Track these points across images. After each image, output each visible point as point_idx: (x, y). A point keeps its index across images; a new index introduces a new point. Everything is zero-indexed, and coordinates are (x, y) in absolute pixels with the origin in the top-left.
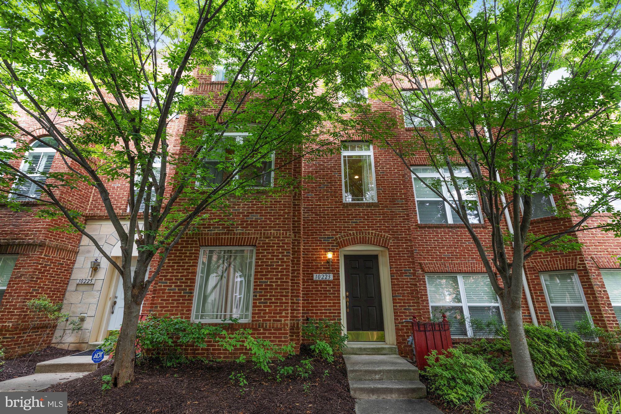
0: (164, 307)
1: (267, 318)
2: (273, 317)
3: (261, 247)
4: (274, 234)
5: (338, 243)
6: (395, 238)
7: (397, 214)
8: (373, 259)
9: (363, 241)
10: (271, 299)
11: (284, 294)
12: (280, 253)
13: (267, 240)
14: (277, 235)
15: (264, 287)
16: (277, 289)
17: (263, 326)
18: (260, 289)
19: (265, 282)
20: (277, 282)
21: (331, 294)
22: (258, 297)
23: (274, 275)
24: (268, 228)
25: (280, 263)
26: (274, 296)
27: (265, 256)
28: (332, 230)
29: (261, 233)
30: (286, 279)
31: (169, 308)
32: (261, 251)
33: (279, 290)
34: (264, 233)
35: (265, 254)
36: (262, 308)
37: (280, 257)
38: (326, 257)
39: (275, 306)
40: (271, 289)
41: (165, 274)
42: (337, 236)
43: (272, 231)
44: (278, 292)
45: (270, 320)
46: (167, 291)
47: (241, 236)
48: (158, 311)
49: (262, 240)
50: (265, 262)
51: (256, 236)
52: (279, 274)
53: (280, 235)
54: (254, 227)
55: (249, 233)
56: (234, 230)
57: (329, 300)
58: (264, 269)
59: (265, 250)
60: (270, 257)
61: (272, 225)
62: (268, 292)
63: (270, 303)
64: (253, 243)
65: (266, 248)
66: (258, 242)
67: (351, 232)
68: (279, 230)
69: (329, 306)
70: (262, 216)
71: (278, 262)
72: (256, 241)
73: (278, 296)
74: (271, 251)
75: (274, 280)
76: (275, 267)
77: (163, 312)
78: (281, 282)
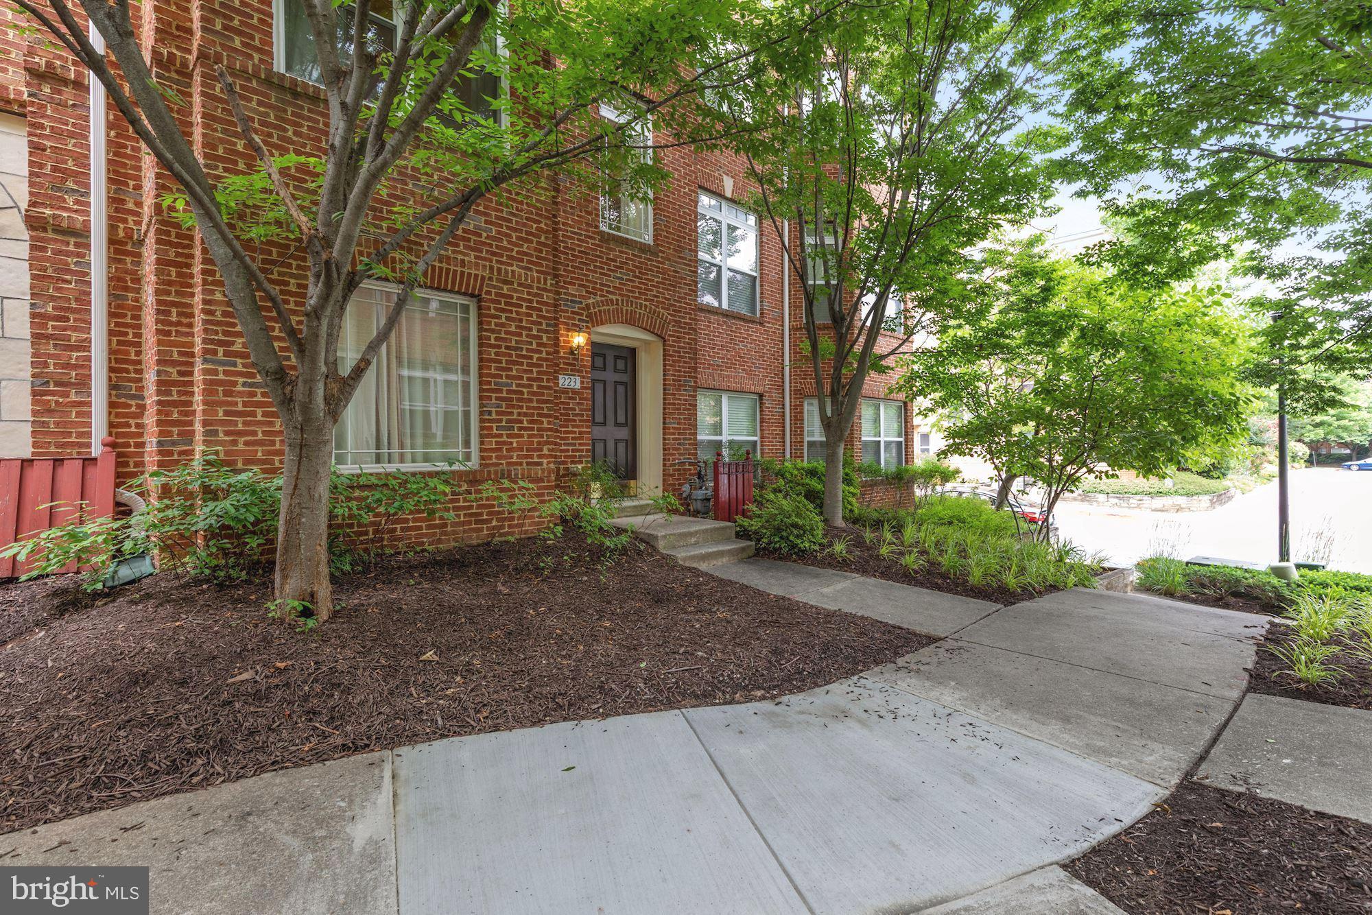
0: (241, 433)
1: (514, 459)
2: (527, 457)
3: (493, 301)
4: (520, 276)
5: (589, 315)
6: (676, 321)
7: (682, 278)
8: (629, 356)
9: (631, 321)
10: (521, 422)
11: (545, 411)
12: (534, 323)
13: (505, 287)
14: (526, 279)
15: (504, 395)
16: (530, 401)
17: (509, 475)
18: (497, 398)
19: (507, 385)
20: (531, 386)
21: (576, 415)
22: (494, 416)
23: (525, 371)
24: (504, 259)
25: (534, 346)
26: (525, 415)
27: (503, 325)
28: (580, 285)
29: (491, 268)
30: (548, 381)
31: (260, 436)
32: (493, 312)
33: (535, 404)
34: (499, 270)
35: (503, 320)
36: (505, 439)
37: (534, 332)
38: (568, 342)
39: (529, 436)
40: (519, 400)
41: (220, 337)
42: (590, 301)
43: (514, 268)
44: (534, 408)
45: (521, 464)
46: (239, 388)
47: (444, 265)
48: (221, 443)
49: (494, 287)
50: (504, 340)
51: (480, 273)
52: (535, 370)
53: (533, 281)
54: (472, 249)
55: (463, 261)
56: (422, 245)
57: (573, 426)
58: (504, 354)
59: (503, 310)
60: (513, 329)
61: (514, 254)
62: (513, 407)
63: (520, 429)
64: (474, 288)
65: (503, 306)
66: (485, 289)
67: (614, 298)
68: (530, 269)
69: (573, 439)
70: (491, 223)
71: (531, 343)
72: (482, 285)
73: (533, 415)
74: (514, 315)
75: (525, 382)
76: (524, 352)
77: (241, 446)
78: (539, 387)
